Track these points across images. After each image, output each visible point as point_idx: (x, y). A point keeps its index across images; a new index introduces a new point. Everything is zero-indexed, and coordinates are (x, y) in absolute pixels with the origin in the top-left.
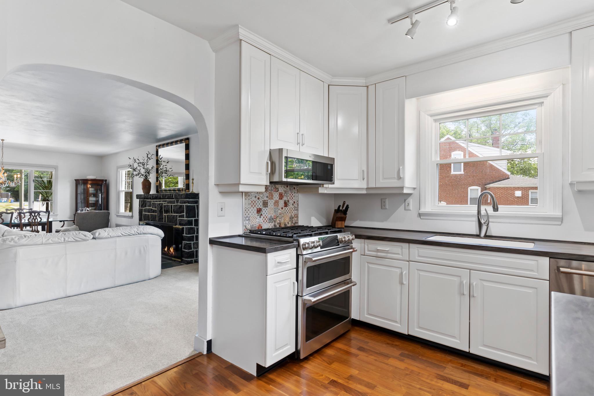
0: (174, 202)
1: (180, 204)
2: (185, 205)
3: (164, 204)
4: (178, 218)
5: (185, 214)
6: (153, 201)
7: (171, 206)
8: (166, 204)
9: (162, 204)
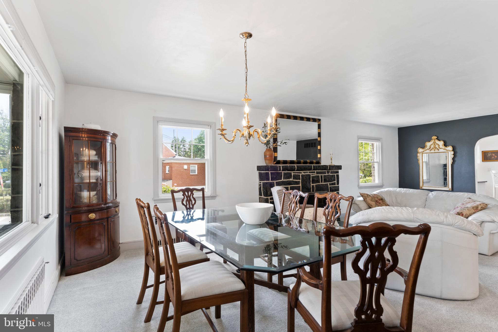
0: (325, 173)
1: (331, 174)
2: (336, 174)
3: (312, 175)
4: (329, 186)
5: (336, 182)
6: (293, 172)
7: (321, 176)
8: (315, 174)
9: (310, 175)
